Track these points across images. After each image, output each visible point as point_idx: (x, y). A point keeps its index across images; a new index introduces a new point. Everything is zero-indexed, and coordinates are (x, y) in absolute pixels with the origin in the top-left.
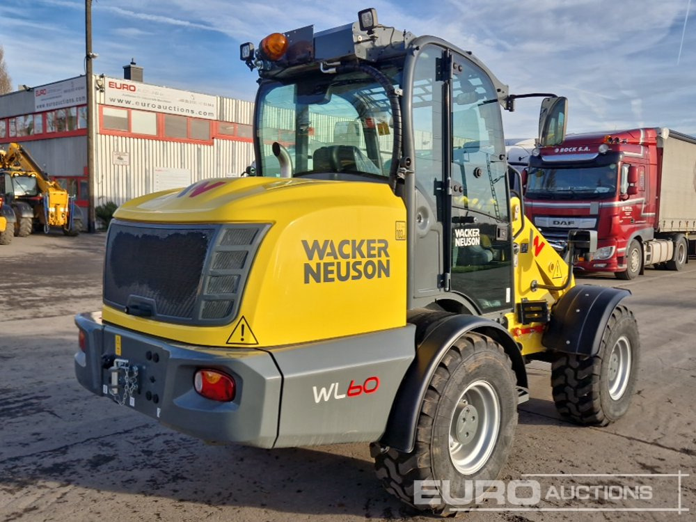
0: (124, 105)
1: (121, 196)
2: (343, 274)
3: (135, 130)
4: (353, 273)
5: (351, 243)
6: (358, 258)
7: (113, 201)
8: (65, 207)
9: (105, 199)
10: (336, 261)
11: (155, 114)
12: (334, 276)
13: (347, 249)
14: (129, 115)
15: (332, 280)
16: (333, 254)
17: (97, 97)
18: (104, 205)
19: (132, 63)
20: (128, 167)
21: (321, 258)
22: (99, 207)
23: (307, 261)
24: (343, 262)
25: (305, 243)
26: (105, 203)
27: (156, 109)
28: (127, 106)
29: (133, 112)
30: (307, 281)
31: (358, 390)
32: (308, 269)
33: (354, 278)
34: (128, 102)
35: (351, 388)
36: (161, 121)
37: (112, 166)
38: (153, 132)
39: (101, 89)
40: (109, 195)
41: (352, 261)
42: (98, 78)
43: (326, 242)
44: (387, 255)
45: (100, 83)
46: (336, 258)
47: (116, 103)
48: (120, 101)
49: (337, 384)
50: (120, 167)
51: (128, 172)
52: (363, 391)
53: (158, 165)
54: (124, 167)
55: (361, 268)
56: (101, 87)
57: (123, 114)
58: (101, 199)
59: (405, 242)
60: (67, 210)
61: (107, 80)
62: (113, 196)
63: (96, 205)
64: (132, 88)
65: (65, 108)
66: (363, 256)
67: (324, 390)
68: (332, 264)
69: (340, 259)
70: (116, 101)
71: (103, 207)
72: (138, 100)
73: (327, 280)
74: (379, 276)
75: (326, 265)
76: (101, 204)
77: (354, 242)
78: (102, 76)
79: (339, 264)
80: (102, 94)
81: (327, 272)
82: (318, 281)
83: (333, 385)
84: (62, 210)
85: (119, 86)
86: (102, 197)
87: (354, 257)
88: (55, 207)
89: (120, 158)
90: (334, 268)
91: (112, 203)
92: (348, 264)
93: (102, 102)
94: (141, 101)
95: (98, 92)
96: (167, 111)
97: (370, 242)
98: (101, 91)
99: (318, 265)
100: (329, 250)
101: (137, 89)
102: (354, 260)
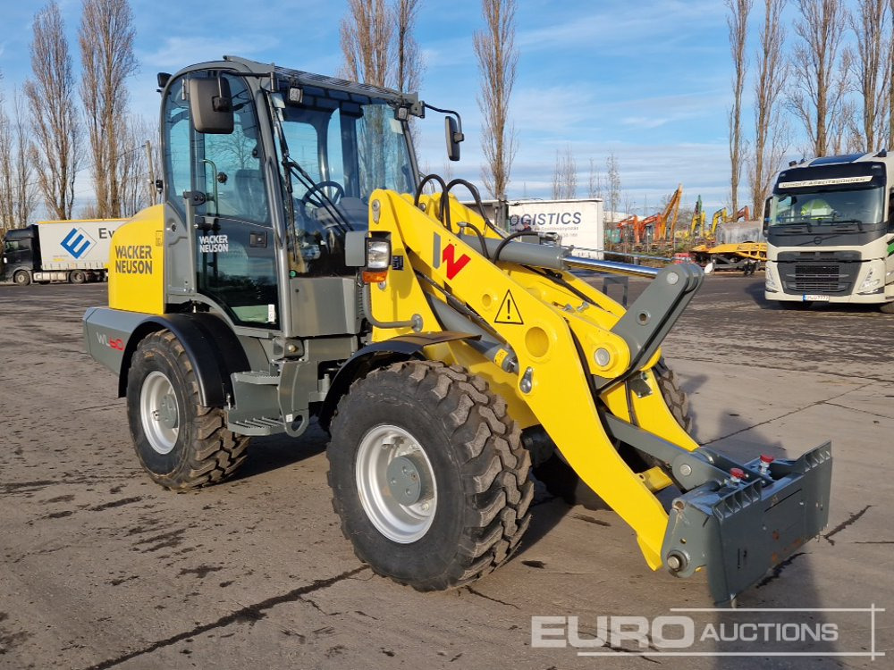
2: (129, 268)
4: (133, 268)
5: (133, 247)
12: (126, 269)
13: (131, 252)
16: (126, 255)
23: (117, 259)
25: (116, 248)
30: (116, 271)
31: (114, 345)
32: (117, 264)
33: (133, 272)
35: (111, 341)
43: (123, 246)
44: (151, 257)
52: (117, 347)
66: (138, 256)
67: (101, 337)
69: (128, 259)
73: (123, 271)
74: (146, 272)
79: (128, 262)
81: (123, 266)
82: (120, 270)
83: (104, 335)
87: (134, 257)
92: (131, 262)
97: (141, 247)
100: (124, 252)
102: (134, 260)
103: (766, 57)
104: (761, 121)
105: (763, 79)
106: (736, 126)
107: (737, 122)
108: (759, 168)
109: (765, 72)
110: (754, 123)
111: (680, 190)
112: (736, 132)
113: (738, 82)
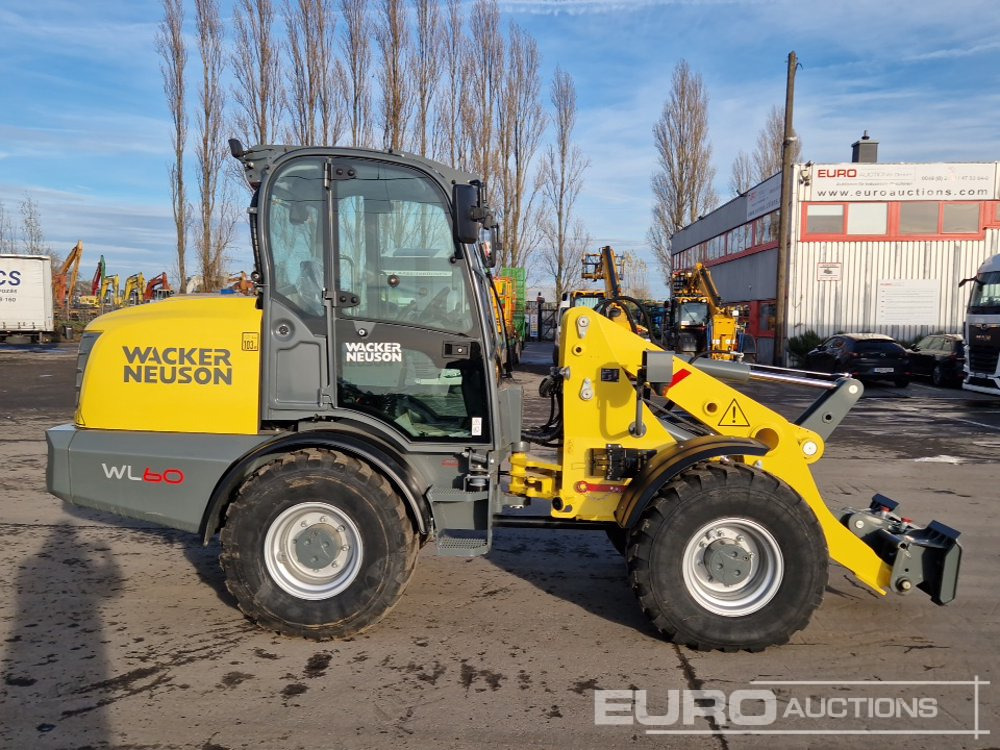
0: (838, 197)
1: (826, 323)
2: (168, 376)
3: (851, 230)
4: (179, 377)
5: (178, 351)
6: (187, 363)
7: (815, 330)
8: (732, 339)
9: (803, 328)
10: (159, 366)
11: (885, 205)
12: (158, 377)
13: (173, 356)
14: (845, 211)
15: (155, 381)
16: (156, 358)
17: (799, 193)
18: (801, 336)
19: (864, 138)
20: (839, 283)
21: (142, 361)
22: (794, 340)
23: (128, 364)
24: (168, 368)
25: (126, 349)
26: (803, 333)
27: (888, 197)
28: (844, 198)
29: (851, 205)
30: (126, 380)
31: (157, 478)
32: (128, 370)
33: (180, 382)
34: (844, 193)
35: (146, 474)
36: (894, 214)
37: (816, 283)
38: (882, 230)
39: (805, 181)
40: (809, 322)
41: (178, 367)
42: (803, 167)
43: (149, 349)
44: (228, 363)
45: (805, 174)
46: (159, 362)
47: (827, 198)
48: (833, 193)
49: (129, 467)
50: (828, 283)
51: (839, 290)
52: (163, 479)
53: (886, 277)
54: (833, 283)
55: (191, 374)
56: (806, 179)
57: (837, 210)
58: (798, 328)
59: (258, 353)
60: (734, 342)
61: (816, 168)
62: (814, 323)
63: (790, 335)
64: (852, 173)
65: (771, 212)
66: (193, 362)
67: (114, 469)
68: (155, 368)
69: (164, 364)
70: (827, 194)
71: (800, 339)
72: (860, 188)
73: (148, 380)
74: (216, 382)
75: (148, 368)
76: (797, 334)
77: (182, 350)
78: (809, 165)
79: (162, 369)
80: (808, 188)
81: (148, 374)
82: (138, 379)
83: (124, 467)
84: (728, 342)
85: (831, 174)
86: (800, 324)
87: (182, 362)
88: (721, 339)
89: (828, 272)
90: (158, 372)
91: (813, 332)
92: (174, 369)
93: (807, 199)
94: (863, 189)
95: (802, 186)
96: (906, 197)
97: (202, 351)
98: (807, 184)
99: (139, 368)
100: (151, 355)
101: (858, 173)
102: (182, 366)
103: (207, 119)
104: (207, 185)
105: (205, 140)
106: (180, 188)
107: (180, 183)
108: (207, 236)
109: (207, 135)
110: (198, 188)
111: (80, 247)
112: (180, 194)
113: (179, 140)
